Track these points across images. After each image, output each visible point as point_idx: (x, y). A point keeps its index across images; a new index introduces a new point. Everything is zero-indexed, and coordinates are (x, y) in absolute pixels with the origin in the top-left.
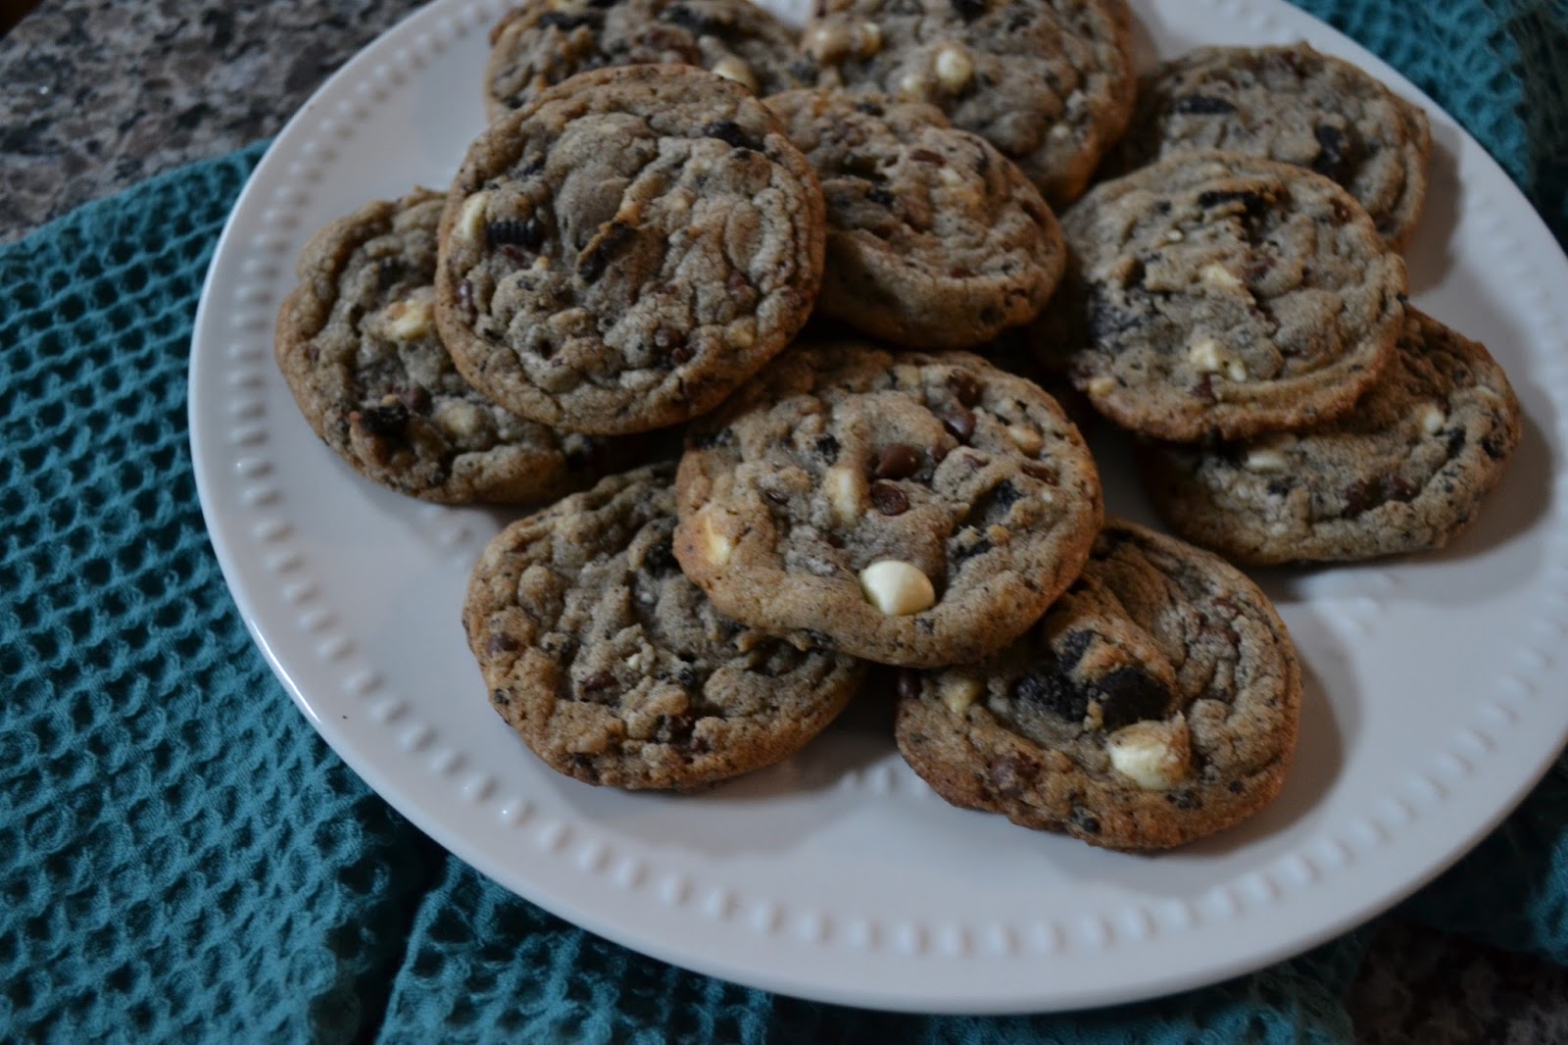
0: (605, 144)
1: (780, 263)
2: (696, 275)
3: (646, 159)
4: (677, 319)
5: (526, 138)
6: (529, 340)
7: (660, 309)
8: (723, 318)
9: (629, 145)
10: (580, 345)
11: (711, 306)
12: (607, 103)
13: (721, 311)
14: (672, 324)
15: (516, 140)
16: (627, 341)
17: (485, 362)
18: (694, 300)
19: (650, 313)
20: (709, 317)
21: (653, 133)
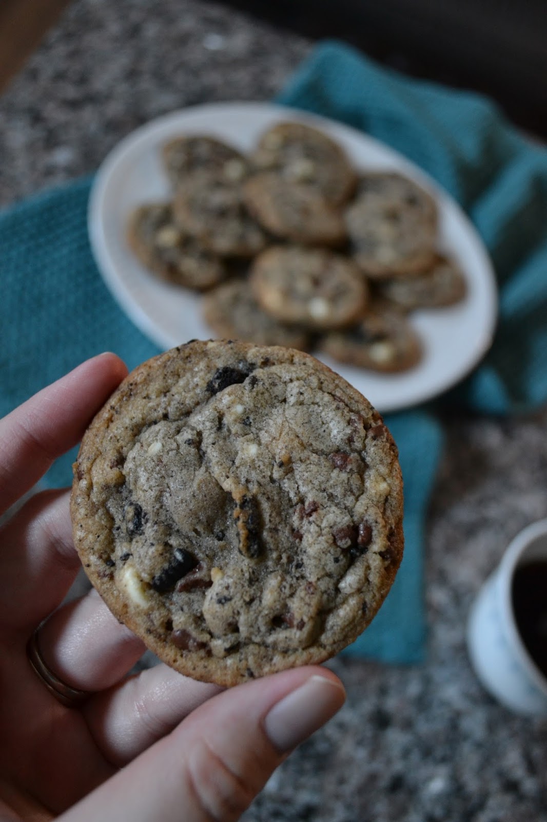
0: (165, 460)
1: (350, 422)
2: (316, 482)
3: (197, 442)
4: (338, 520)
5: (104, 504)
6: (263, 629)
7: (323, 526)
8: (359, 490)
9: (178, 446)
10: (302, 599)
11: (346, 490)
12: (130, 433)
13: (354, 487)
14: (340, 526)
15: (100, 512)
16: (326, 565)
17: (249, 669)
18: (331, 497)
19: (320, 535)
20: (352, 498)
21: (180, 423)
